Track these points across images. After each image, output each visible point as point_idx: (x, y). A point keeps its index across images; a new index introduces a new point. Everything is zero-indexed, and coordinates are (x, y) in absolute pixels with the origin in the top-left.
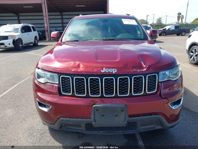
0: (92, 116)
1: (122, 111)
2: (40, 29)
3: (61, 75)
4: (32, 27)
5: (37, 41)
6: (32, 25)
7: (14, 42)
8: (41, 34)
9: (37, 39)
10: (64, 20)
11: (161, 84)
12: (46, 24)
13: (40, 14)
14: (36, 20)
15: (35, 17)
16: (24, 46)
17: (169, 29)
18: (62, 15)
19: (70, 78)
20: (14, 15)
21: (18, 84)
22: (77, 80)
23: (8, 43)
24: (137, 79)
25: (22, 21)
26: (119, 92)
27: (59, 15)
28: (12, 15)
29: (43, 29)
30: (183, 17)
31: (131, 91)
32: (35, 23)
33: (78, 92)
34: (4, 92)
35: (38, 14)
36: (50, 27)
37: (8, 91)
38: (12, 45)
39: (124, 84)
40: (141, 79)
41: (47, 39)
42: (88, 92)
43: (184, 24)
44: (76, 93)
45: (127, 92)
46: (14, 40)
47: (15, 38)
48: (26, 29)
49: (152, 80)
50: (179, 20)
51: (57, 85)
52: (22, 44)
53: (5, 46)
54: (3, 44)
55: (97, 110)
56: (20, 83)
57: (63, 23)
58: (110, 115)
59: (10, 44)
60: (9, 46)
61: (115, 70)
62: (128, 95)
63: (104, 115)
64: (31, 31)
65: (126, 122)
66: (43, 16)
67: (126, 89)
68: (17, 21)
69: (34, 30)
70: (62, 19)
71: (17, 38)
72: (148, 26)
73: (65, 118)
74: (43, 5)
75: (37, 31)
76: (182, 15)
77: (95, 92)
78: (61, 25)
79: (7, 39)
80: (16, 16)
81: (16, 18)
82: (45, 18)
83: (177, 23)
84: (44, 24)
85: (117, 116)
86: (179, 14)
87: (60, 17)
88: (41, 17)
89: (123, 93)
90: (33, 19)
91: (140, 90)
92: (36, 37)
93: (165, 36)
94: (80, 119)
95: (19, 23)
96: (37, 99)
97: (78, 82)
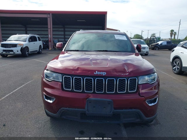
0: (86, 107)
1: (109, 104)
2: (44, 39)
3: (64, 75)
4: (38, 37)
5: (41, 50)
6: (38, 36)
7: (22, 49)
8: (45, 44)
9: (41, 48)
10: (66, 32)
11: (140, 86)
12: (50, 35)
13: (45, 26)
14: (41, 32)
15: (41, 29)
16: (30, 53)
17: (161, 44)
18: (64, 28)
19: (70, 78)
20: (22, 26)
21: (25, 84)
22: (76, 80)
23: (17, 50)
24: (122, 81)
25: (29, 31)
26: (107, 90)
27: (61, 28)
28: (21, 26)
29: (47, 39)
30: (176, 34)
31: (116, 90)
32: (40, 34)
33: (76, 88)
34: (14, 90)
35: (44, 26)
36: (53, 38)
37: (17, 89)
38: (20, 52)
39: (111, 84)
40: (124, 81)
41: (50, 49)
42: (83, 89)
43: (177, 40)
44: (75, 89)
45: (114, 90)
46: (22, 48)
47: (23, 46)
48: (32, 39)
49: (133, 82)
50: (171, 36)
51: (60, 83)
52: (28, 51)
53: (14, 53)
54: (12, 51)
55: (90, 103)
56: (27, 83)
57: (65, 35)
58: (99, 107)
59: (18, 51)
60: (17, 53)
61: (105, 73)
62: (114, 92)
63: (95, 107)
64: (36, 41)
65: (111, 113)
66: (47, 28)
67: (112, 88)
68: (25, 32)
69: (40, 40)
70: (64, 31)
71: (24, 47)
72: (142, 41)
73: (65, 108)
74: (49, 19)
75: (42, 41)
76: (174, 32)
77: (89, 89)
78: (63, 37)
79: (16, 47)
80: (24, 27)
81: (24, 29)
82: (49, 30)
83: (170, 39)
84: (48, 35)
85: (105, 108)
86: (172, 31)
87: (62, 29)
88: (45, 29)
89: (110, 91)
90: (39, 31)
91: (123, 89)
92: (40, 46)
93: (158, 50)
94: (77, 109)
95: (26, 34)
96: (44, 93)
97: (76, 81)
